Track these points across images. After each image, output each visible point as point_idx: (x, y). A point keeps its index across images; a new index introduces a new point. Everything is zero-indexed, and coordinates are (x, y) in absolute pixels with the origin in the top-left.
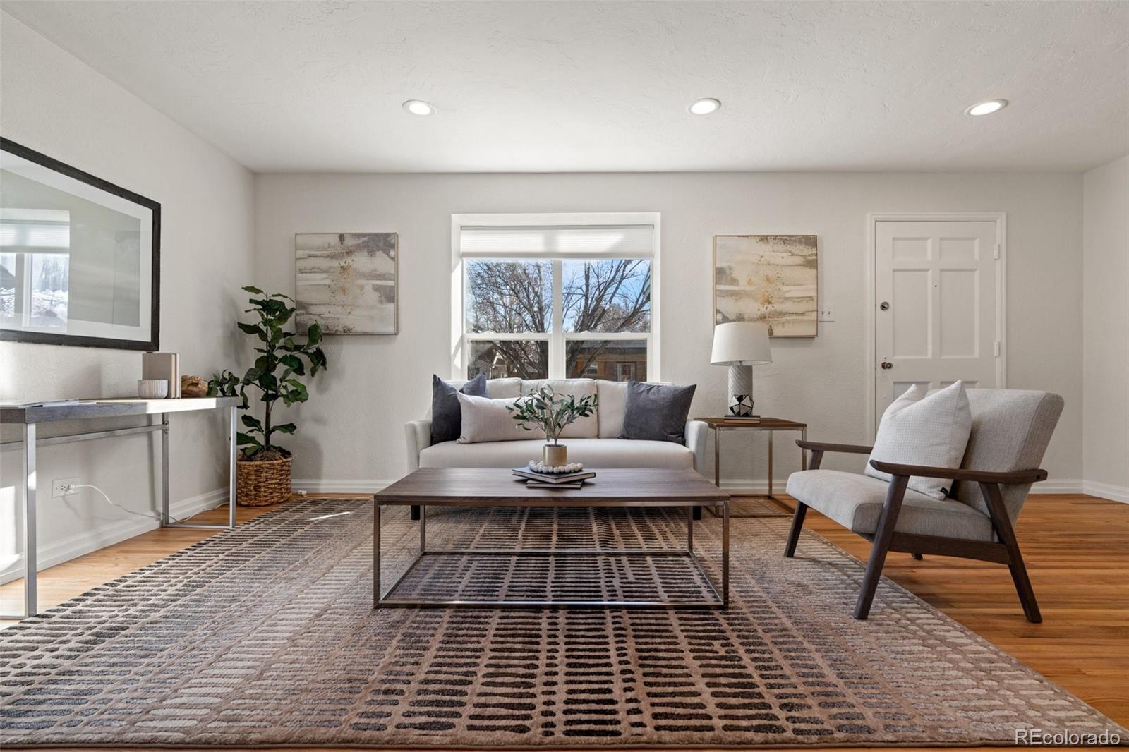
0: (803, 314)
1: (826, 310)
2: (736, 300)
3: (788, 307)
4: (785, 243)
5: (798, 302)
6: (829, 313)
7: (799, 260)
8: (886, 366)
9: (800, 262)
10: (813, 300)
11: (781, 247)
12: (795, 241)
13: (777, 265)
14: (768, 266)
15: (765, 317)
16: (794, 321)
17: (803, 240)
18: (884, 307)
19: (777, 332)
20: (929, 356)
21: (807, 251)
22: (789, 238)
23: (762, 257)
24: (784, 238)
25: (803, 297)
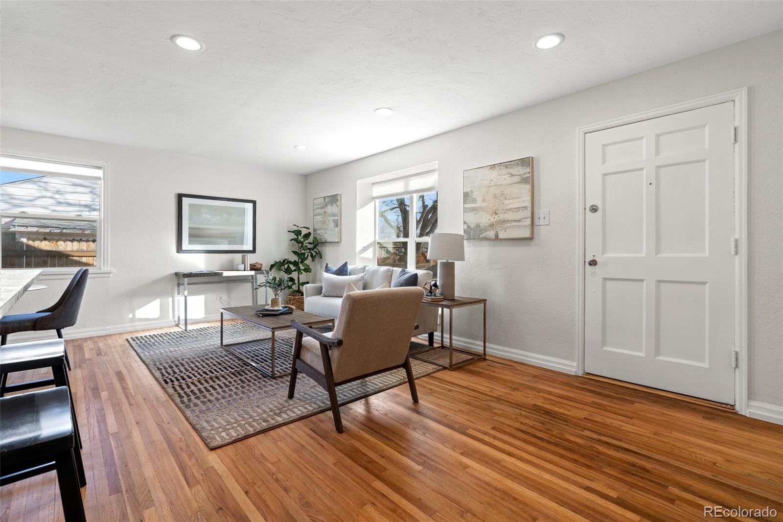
0: (519, 221)
1: (542, 216)
2: (475, 214)
3: (510, 216)
4: (506, 168)
5: (516, 212)
6: (544, 219)
7: (517, 179)
8: (593, 263)
9: (518, 180)
10: (528, 209)
11: (504, 171)
12: (514, 165)
13: (502, 185)
14: (496, 187)
15: (493, 225)
16: (513, 227)
17: (520, 163)
18: (594, 209)
19: (501, 236)
20: (644, 254)
21: (523, 171)
22: (509, 163)
23: (491, 181)
24: (506, 164)
25: (519, 208)
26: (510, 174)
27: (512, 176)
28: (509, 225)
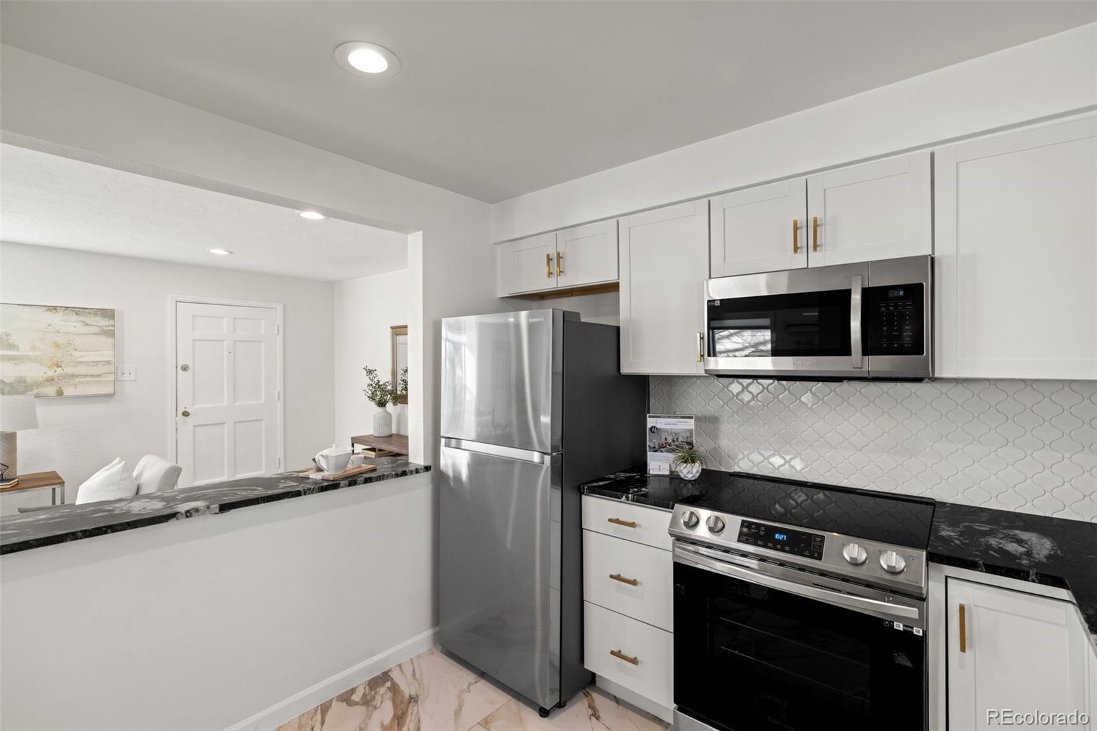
0: (98, 376)
1: (126, 371)
3: (82, 370)
4: (77, 315)
5: (93, 366)
6: (130, 374)
8: (186, 414)
9: (96, 331)
10: (110, 363)
11: (73, 317)
12: (90, 313)
13: (68, 333)
14: (57, 334)
15: (53, 380)
16: (89, 382)
17: (99, 312)
18: (185, 368)
19: (67, 393)
20: (225, 403)
21: (104, 322)
22: (82, 310)
23: (49, 325)
24: (76, 310)
25: (98, 362)
26: (84, 322)
27: (86, 325)
28: (82, 380)
